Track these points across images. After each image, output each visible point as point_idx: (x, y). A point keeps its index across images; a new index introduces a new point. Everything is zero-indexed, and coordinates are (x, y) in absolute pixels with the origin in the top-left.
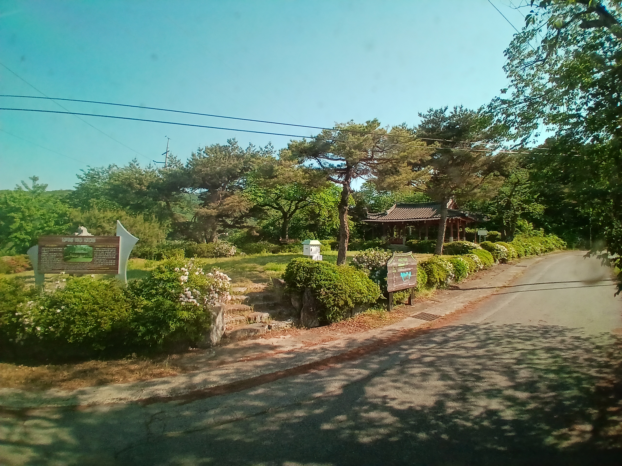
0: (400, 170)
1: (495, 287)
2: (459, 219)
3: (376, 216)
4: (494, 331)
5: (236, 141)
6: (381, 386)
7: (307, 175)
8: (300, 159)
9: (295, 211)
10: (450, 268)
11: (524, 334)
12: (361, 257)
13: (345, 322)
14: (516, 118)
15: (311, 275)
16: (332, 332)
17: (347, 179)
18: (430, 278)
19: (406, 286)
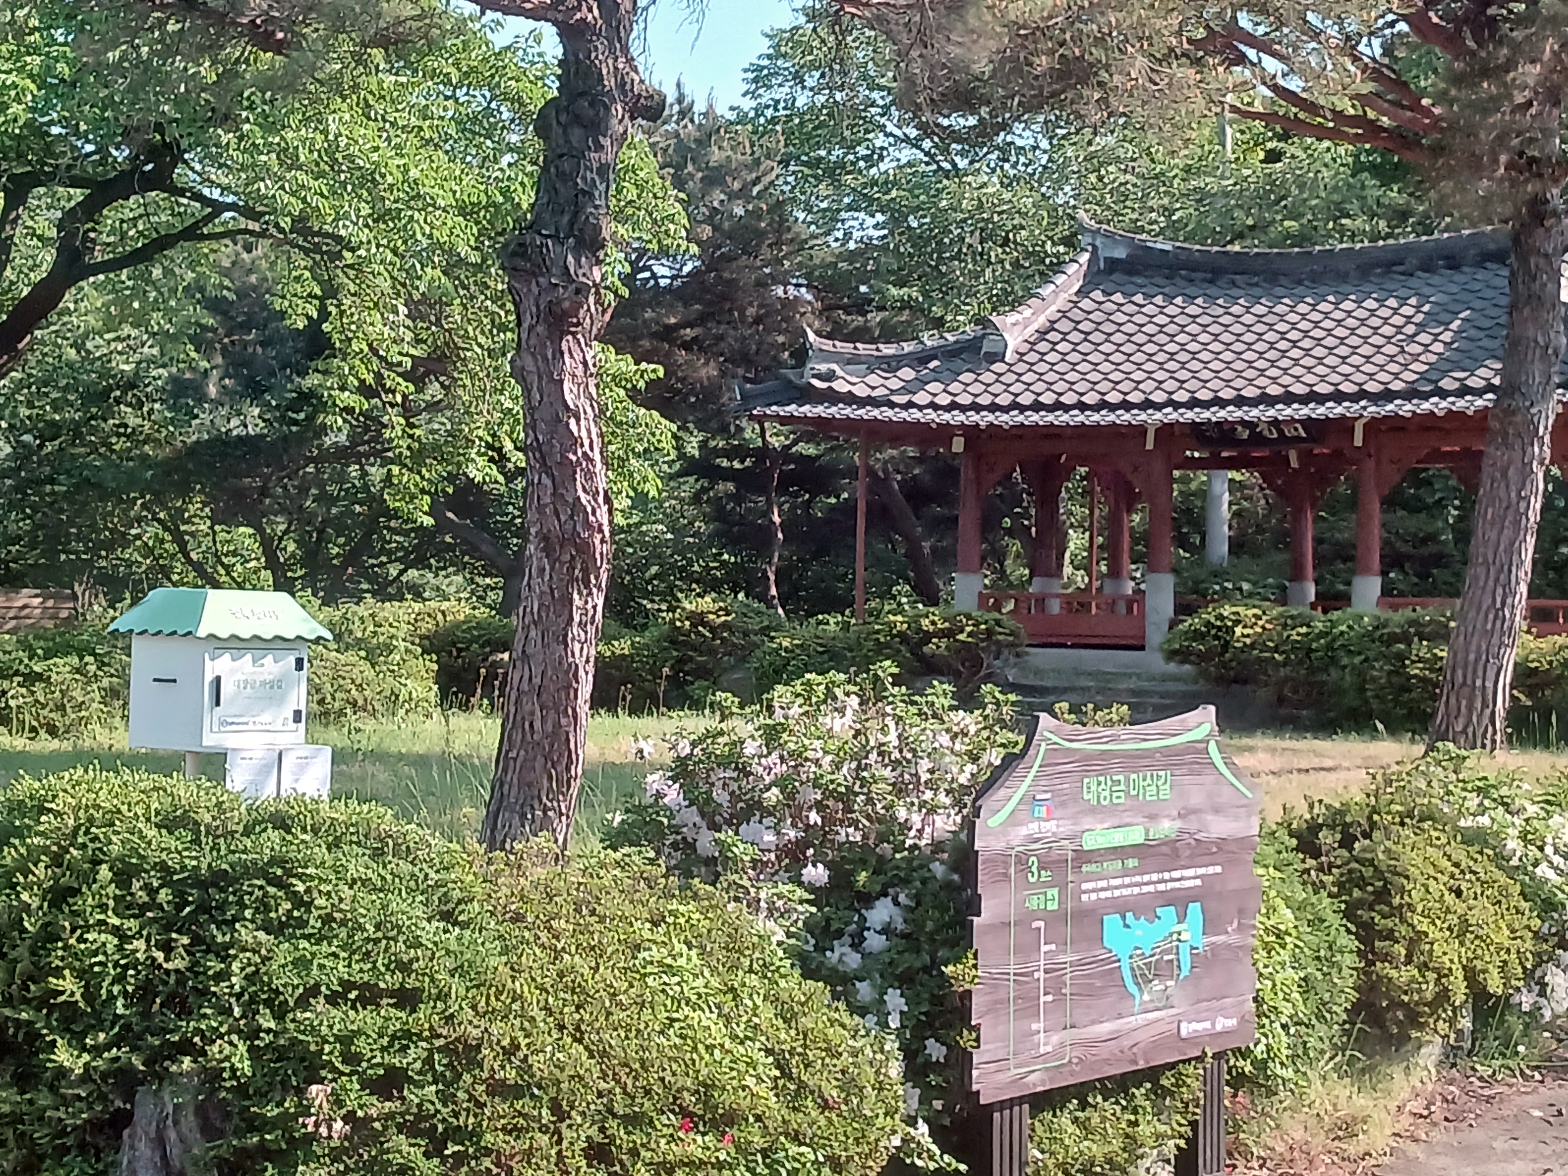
9: (46, 297)
15: (201, 945)
18: (1385, 969)
19: (1157, 1045)
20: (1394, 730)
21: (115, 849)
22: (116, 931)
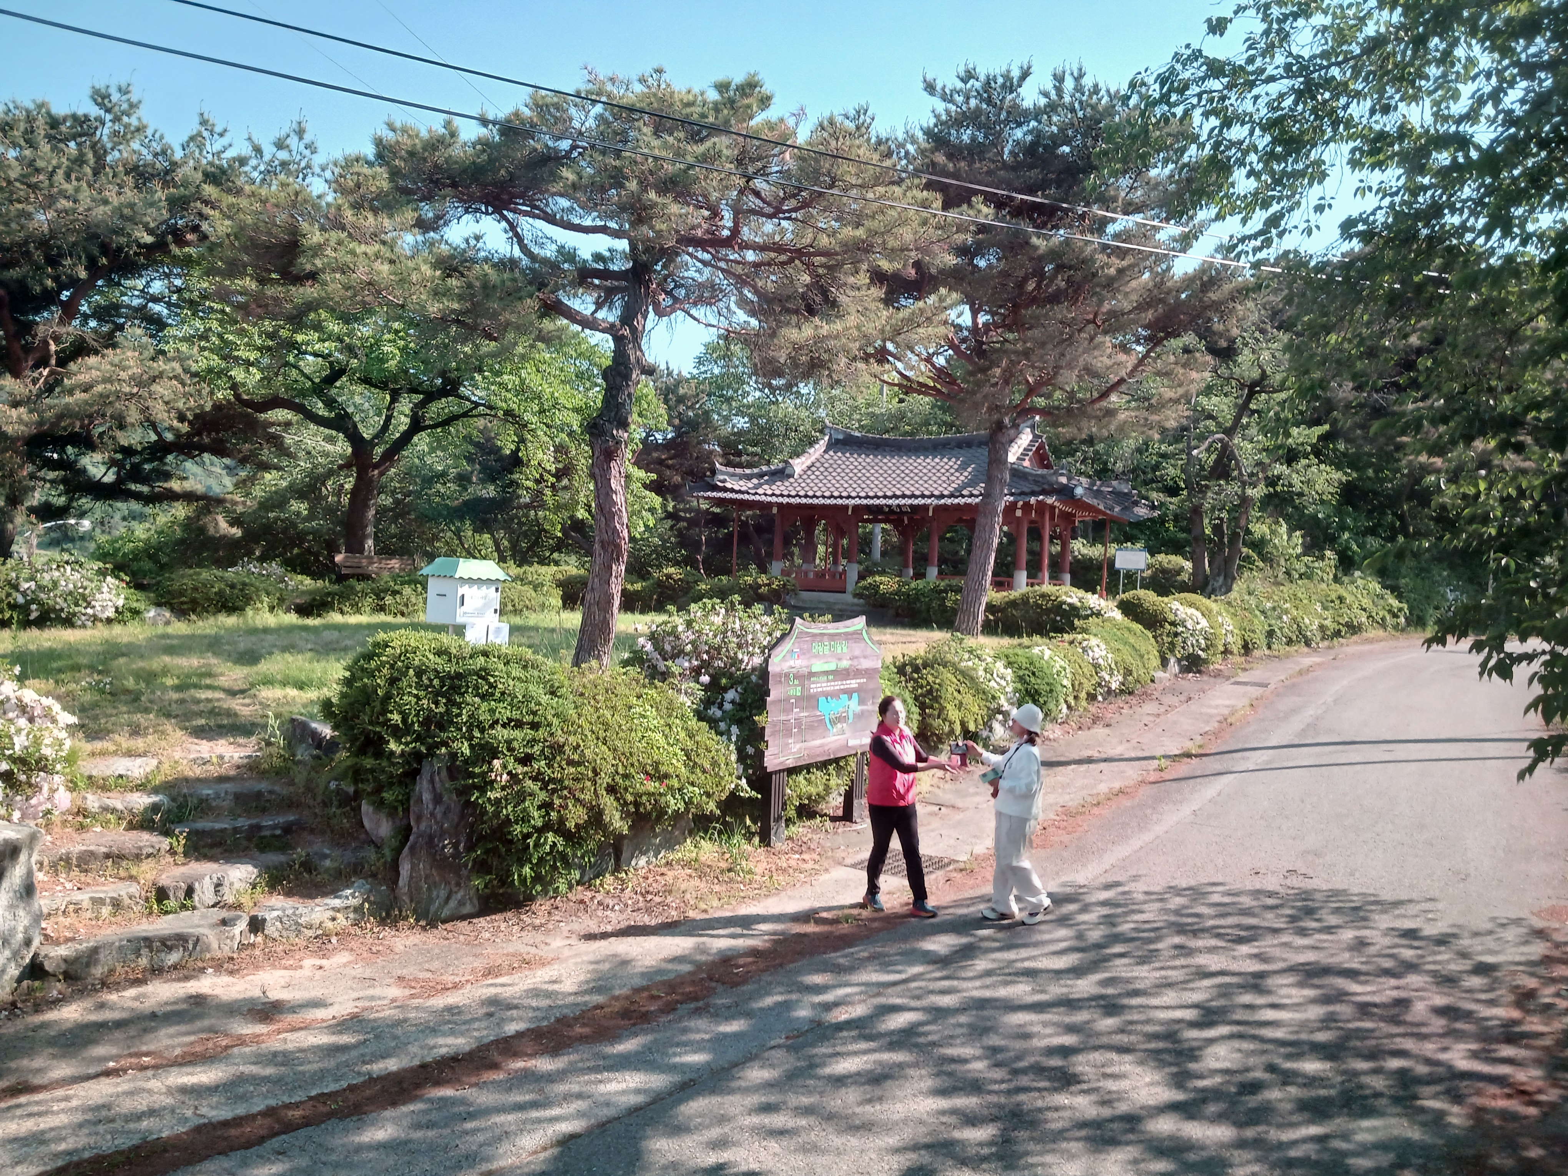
0: (843, 299)
1: (1153, 758)
2: (1052, 508)
3: (749, 477)
4: (1133, 912)
5: (134, 99)
6: (715, 1133)
7: (453, 282)
8: (428, 212)
9: (406, 438)
10: (1003, 683)
11: (1230, 921)
12: (669, 634)
13: (589, 894)
14: (1252, 133)
15: (451, 702)
16: (529, 936)
17: (627, 318)
18: (931, 721)
19: (839, 749)
20: (940, 627)
21: (416, 663)
22: (416, 696)
